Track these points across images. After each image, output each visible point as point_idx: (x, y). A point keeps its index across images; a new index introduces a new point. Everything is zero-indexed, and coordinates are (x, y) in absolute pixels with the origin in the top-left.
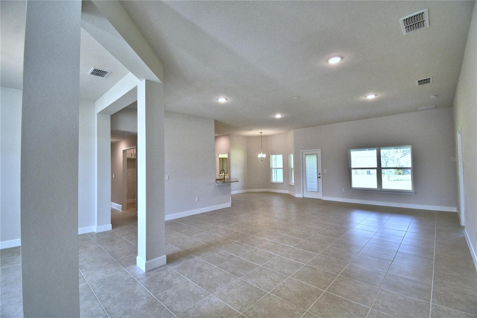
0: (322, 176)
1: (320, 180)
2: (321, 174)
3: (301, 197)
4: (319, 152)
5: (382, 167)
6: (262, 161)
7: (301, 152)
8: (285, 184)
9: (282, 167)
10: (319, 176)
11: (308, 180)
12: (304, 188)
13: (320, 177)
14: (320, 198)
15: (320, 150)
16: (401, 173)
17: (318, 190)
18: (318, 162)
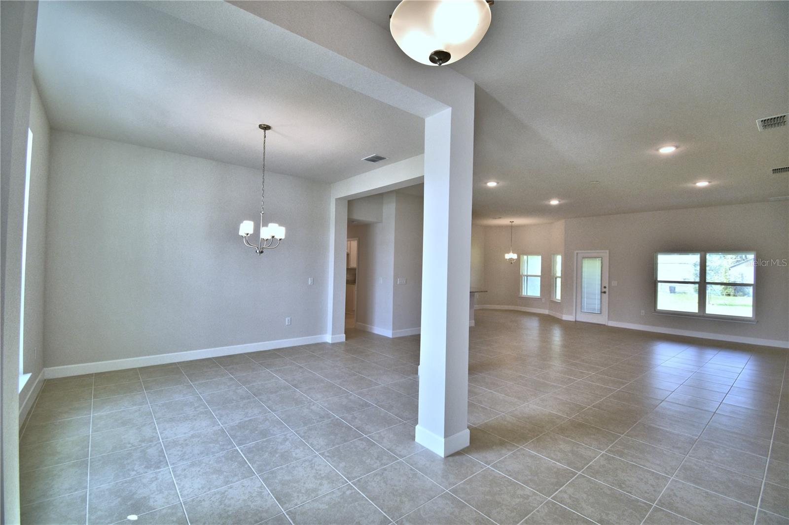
0: (609, 292)
1: (606, 296)
2: (607, 287)
3: (572, 320)
4: (606, 254)
5: (707, 281)
6: (512, 263)
7: (576, 254)
8: (544, 299)
9: (540, 274)
10: (604, 290)
11: (585, 295)
12: (577, 307)
13: (605, 292)
14: (604, 323)
15: (608, 251)
16: (732, 294)
17: (601, 312)
18: (603, 269)
